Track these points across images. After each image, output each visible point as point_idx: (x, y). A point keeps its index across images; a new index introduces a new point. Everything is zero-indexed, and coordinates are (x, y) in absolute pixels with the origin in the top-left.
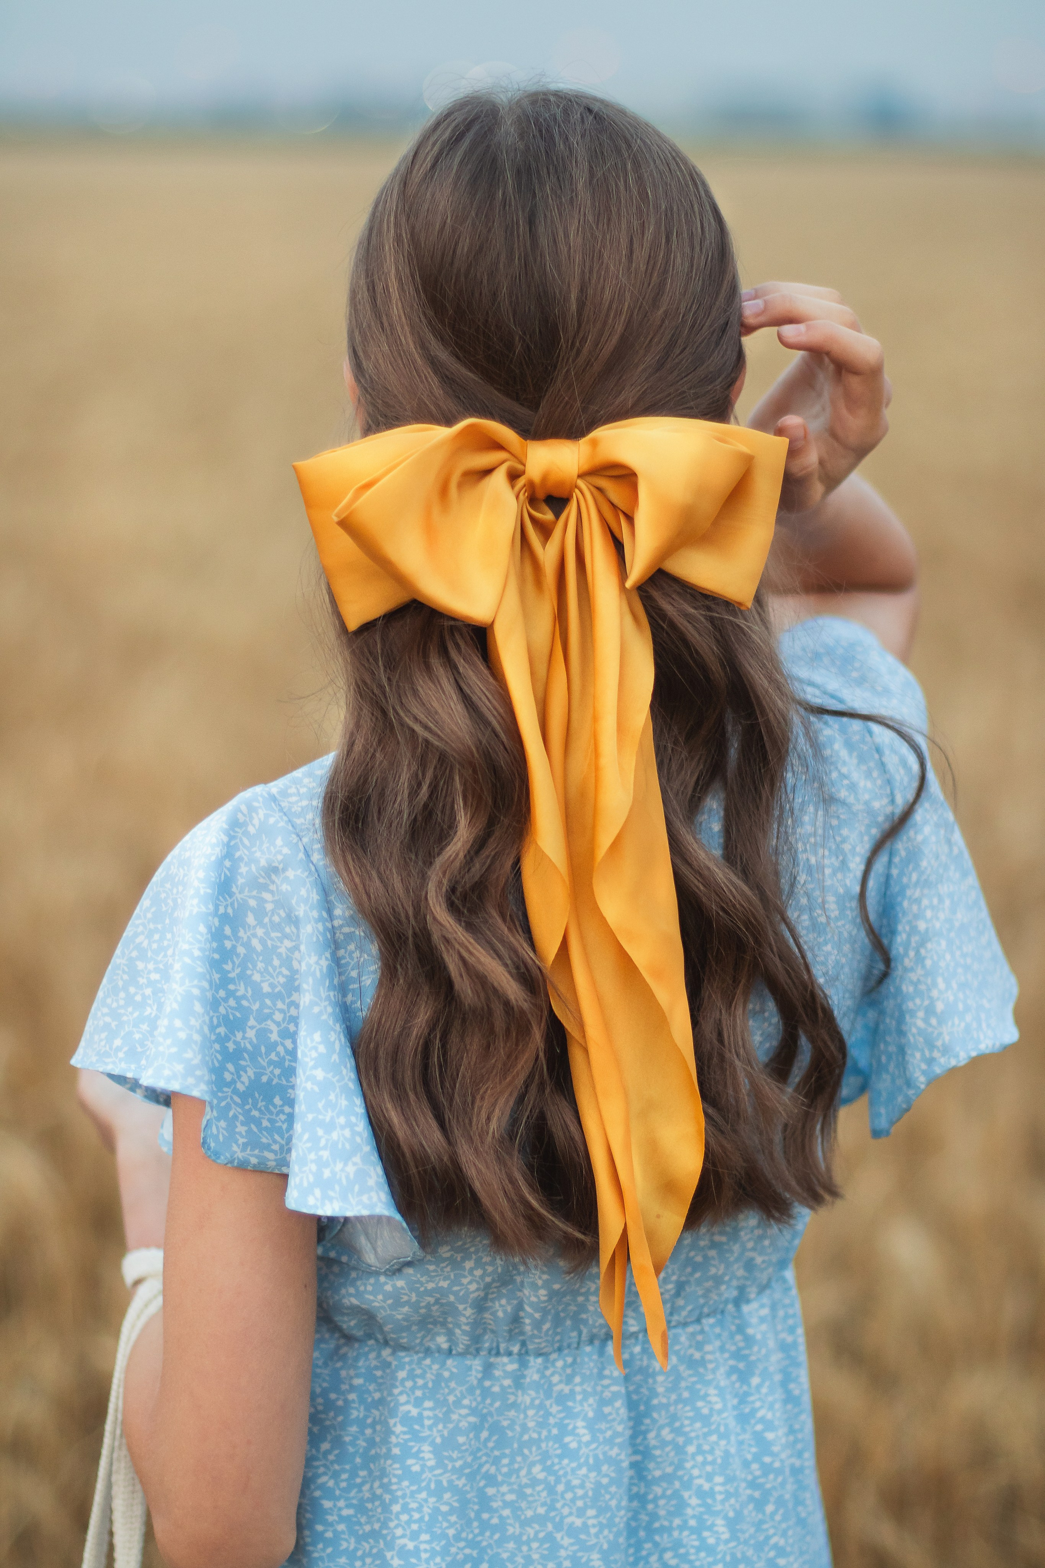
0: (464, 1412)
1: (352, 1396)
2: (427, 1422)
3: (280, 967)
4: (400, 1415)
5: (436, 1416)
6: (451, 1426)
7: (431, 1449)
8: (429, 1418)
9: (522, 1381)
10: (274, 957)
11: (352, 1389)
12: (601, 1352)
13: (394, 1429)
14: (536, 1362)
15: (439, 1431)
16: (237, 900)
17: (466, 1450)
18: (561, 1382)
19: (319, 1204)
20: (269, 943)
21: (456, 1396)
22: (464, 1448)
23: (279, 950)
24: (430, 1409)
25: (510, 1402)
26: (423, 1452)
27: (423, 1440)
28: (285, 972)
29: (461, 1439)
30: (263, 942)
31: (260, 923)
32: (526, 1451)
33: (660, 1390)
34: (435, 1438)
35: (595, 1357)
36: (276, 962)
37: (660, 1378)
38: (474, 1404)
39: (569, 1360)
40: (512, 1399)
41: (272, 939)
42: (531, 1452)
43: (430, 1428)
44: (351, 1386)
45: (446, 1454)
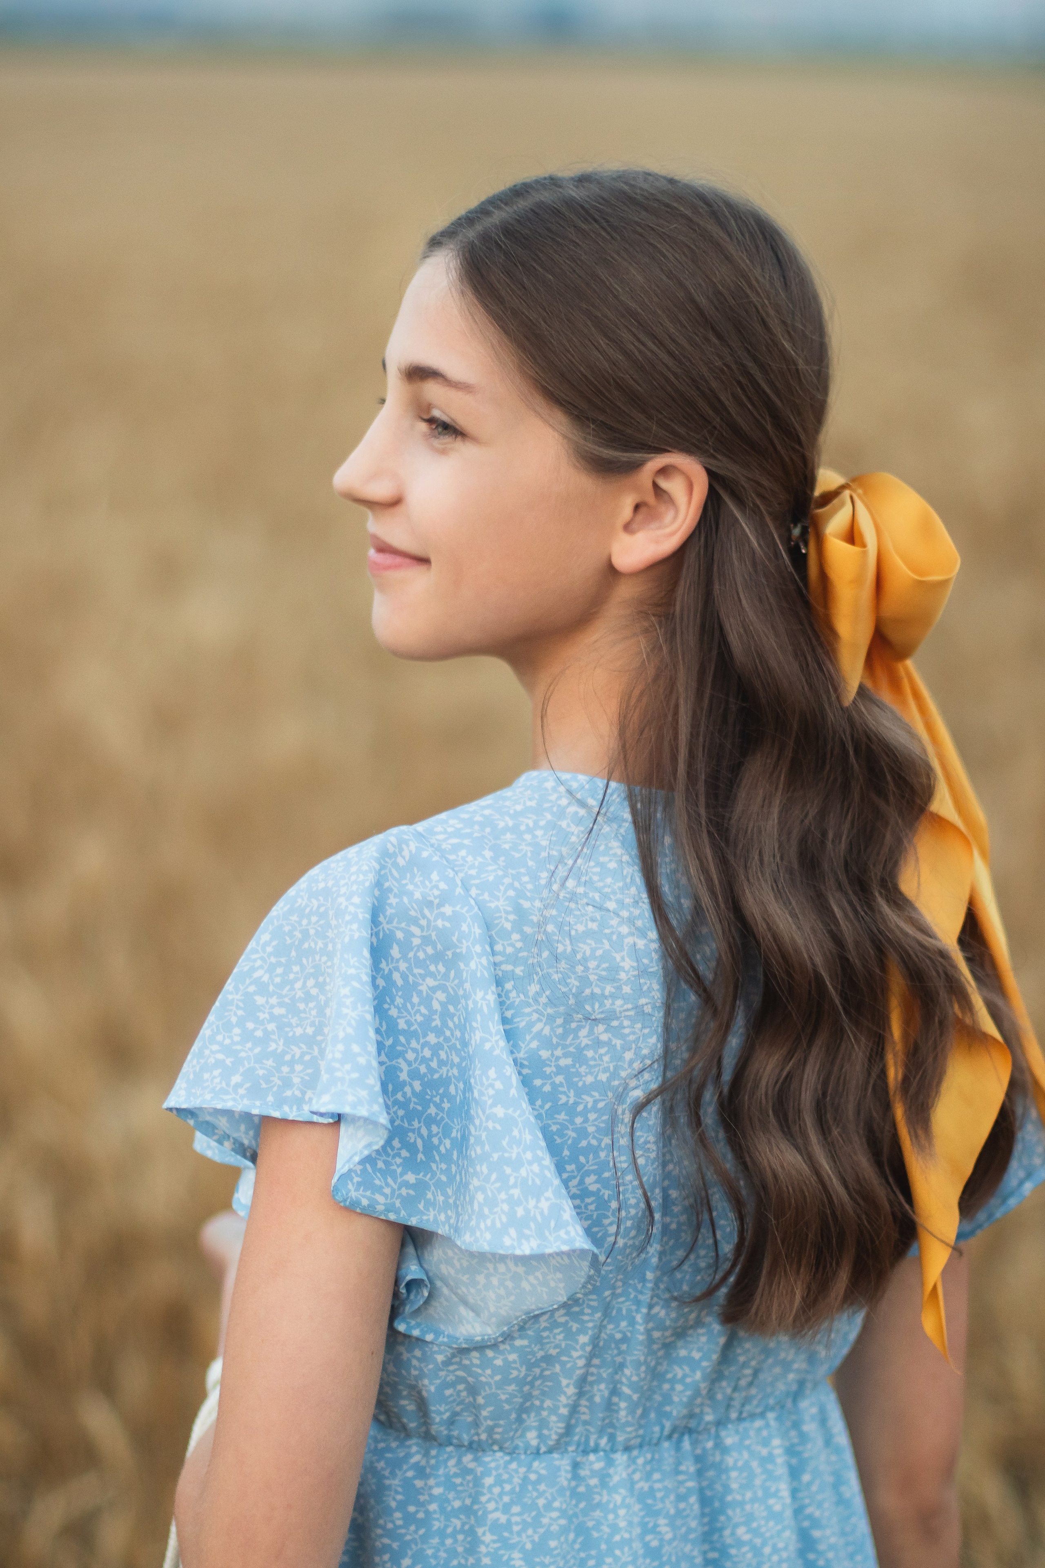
0: (555, 1514)
1: (433, 1507)
2: (516, 1528)
3: (420, 1004)
4: (489, 1523)
5: (524, 1521)
6: (541, 1530)
7: (521, 1556)
8: (517, 1523)
9: (608, 1480)
10: (414, 994)
11: (432, 1498)
12: (678, 1447)
13: (483, 1538)
14: (621, 1458)
15: (528, 1537)
16: (384, 931)
17: (558, 1555)
18: (641, 1479)
19: (515, 1244)
20: (411, 978)
21: (546, 1498)
22: (556, 1552)
23: (420, 988)
24: (518, 1514)
25: (595, 1501)
26: (513, 1559)
27: (512, 1547)
28: (424, 1010)
29: (553, 1544)
30: (404, 977)
31: (404, 957)
32: (618, 1552)
33: (734, 1486)
34: (525, 1544)
35: (673, 1453)
36: (415, 999)
37: (734, 1474)
38: (564, 1506)
39: (649, 1456)
40: (597, 1498)
41: (414, 975)
42: (623, 1553)
43: (519, 1534)
44: (430, 1495)
45: (537, 1560)
